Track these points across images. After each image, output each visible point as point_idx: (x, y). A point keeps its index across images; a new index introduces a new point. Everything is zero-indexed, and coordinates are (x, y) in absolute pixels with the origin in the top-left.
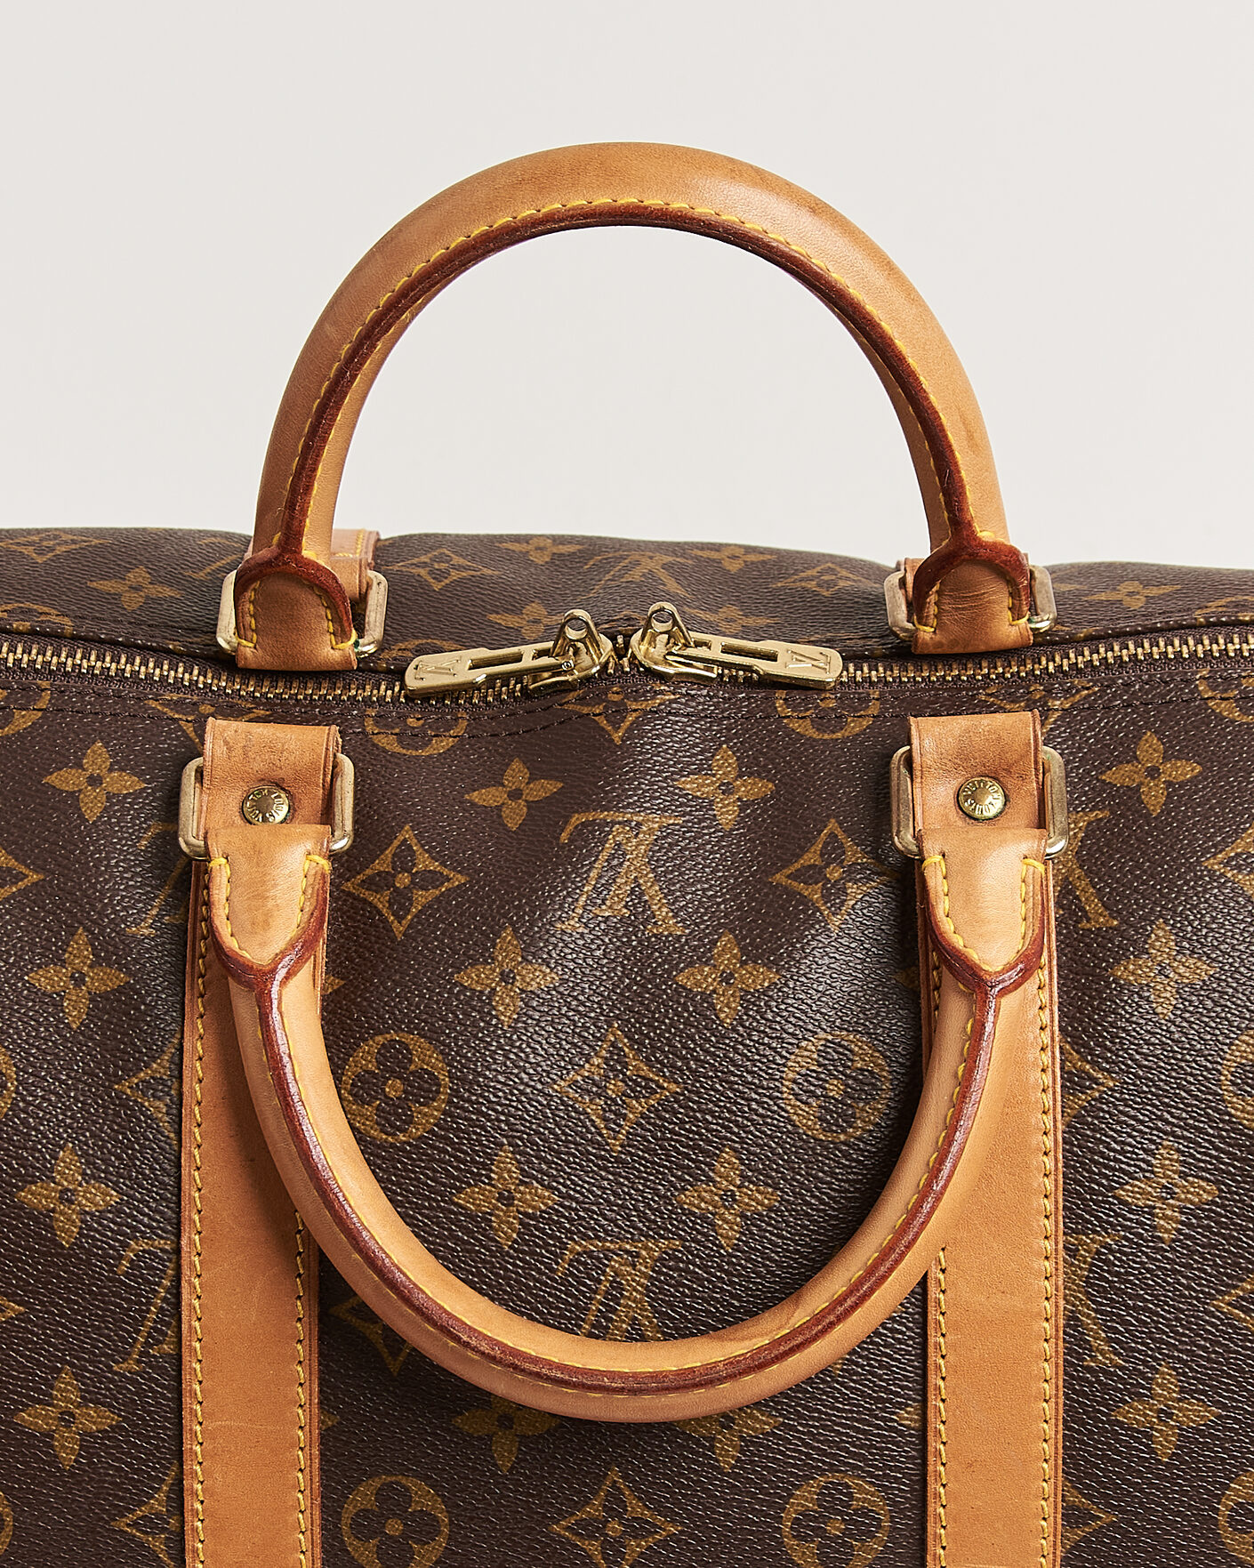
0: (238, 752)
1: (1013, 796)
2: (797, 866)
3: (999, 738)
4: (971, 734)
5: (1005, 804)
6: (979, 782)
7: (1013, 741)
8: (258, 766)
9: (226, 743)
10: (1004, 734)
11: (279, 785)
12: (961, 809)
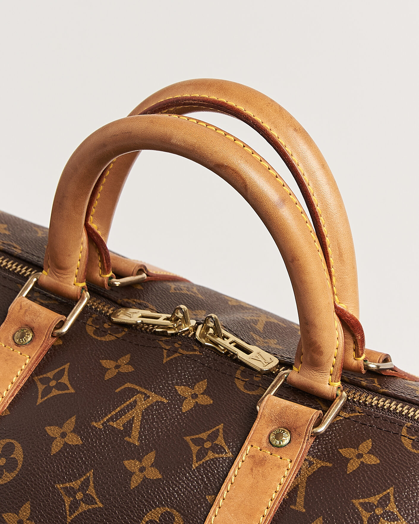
0: (23, 311)
1: (292, 441)
2: (197, 436)
3: (297, 414)
4: (288, 408)
5: (288, 444)
6: (282, 430)
7: (302, 418)
8: (27, 319)
9: (21, 306)
10: (300, 414)
11: (32, 330)
12: (269, 438)
